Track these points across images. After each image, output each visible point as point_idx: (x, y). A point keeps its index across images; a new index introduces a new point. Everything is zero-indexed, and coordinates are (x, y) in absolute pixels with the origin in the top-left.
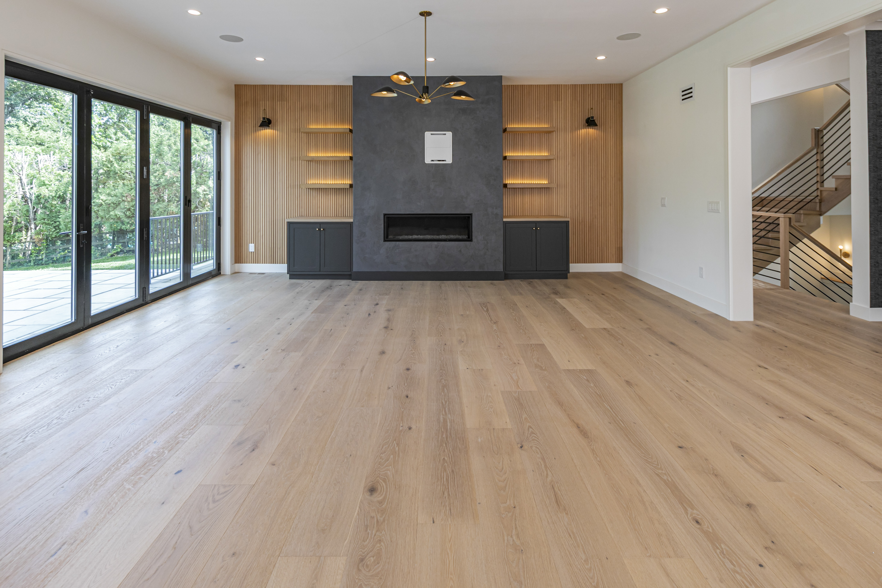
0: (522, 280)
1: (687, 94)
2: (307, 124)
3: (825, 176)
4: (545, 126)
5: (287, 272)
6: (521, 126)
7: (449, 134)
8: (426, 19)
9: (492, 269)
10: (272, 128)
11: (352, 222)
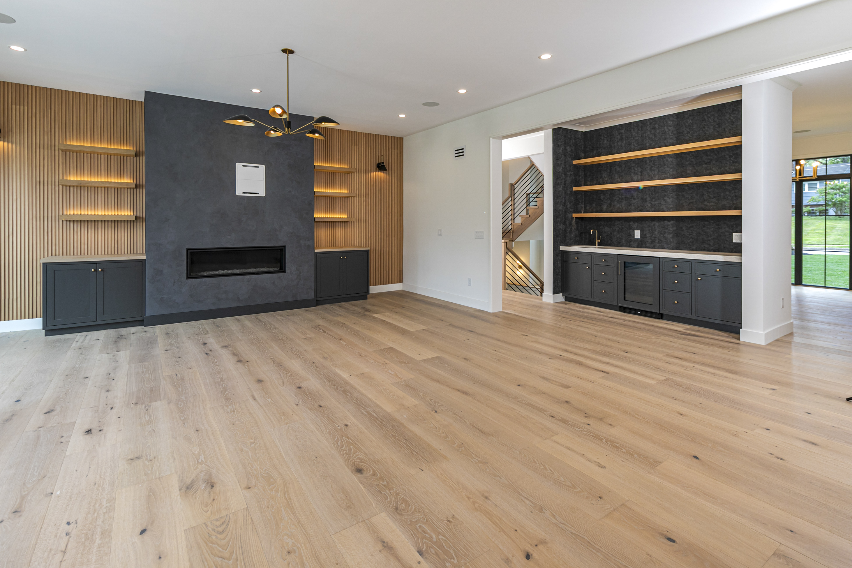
0: (331, 304)
1: (460, 153)
2: (64, 139)
3: (516, 215)
4: (345, 167)
5: (42, 328)
6: (325, 165)
7: (262, 168)
8: (288, 56)
9: (304, 297)
10: (6, 139)
11: (145, 259)
